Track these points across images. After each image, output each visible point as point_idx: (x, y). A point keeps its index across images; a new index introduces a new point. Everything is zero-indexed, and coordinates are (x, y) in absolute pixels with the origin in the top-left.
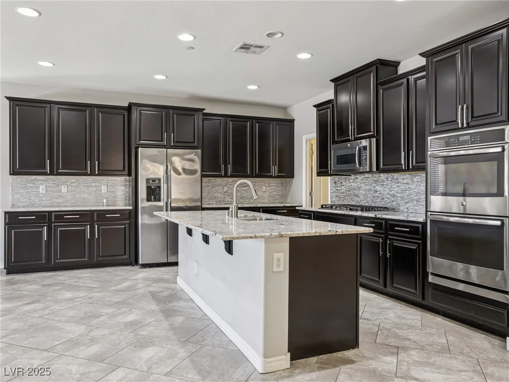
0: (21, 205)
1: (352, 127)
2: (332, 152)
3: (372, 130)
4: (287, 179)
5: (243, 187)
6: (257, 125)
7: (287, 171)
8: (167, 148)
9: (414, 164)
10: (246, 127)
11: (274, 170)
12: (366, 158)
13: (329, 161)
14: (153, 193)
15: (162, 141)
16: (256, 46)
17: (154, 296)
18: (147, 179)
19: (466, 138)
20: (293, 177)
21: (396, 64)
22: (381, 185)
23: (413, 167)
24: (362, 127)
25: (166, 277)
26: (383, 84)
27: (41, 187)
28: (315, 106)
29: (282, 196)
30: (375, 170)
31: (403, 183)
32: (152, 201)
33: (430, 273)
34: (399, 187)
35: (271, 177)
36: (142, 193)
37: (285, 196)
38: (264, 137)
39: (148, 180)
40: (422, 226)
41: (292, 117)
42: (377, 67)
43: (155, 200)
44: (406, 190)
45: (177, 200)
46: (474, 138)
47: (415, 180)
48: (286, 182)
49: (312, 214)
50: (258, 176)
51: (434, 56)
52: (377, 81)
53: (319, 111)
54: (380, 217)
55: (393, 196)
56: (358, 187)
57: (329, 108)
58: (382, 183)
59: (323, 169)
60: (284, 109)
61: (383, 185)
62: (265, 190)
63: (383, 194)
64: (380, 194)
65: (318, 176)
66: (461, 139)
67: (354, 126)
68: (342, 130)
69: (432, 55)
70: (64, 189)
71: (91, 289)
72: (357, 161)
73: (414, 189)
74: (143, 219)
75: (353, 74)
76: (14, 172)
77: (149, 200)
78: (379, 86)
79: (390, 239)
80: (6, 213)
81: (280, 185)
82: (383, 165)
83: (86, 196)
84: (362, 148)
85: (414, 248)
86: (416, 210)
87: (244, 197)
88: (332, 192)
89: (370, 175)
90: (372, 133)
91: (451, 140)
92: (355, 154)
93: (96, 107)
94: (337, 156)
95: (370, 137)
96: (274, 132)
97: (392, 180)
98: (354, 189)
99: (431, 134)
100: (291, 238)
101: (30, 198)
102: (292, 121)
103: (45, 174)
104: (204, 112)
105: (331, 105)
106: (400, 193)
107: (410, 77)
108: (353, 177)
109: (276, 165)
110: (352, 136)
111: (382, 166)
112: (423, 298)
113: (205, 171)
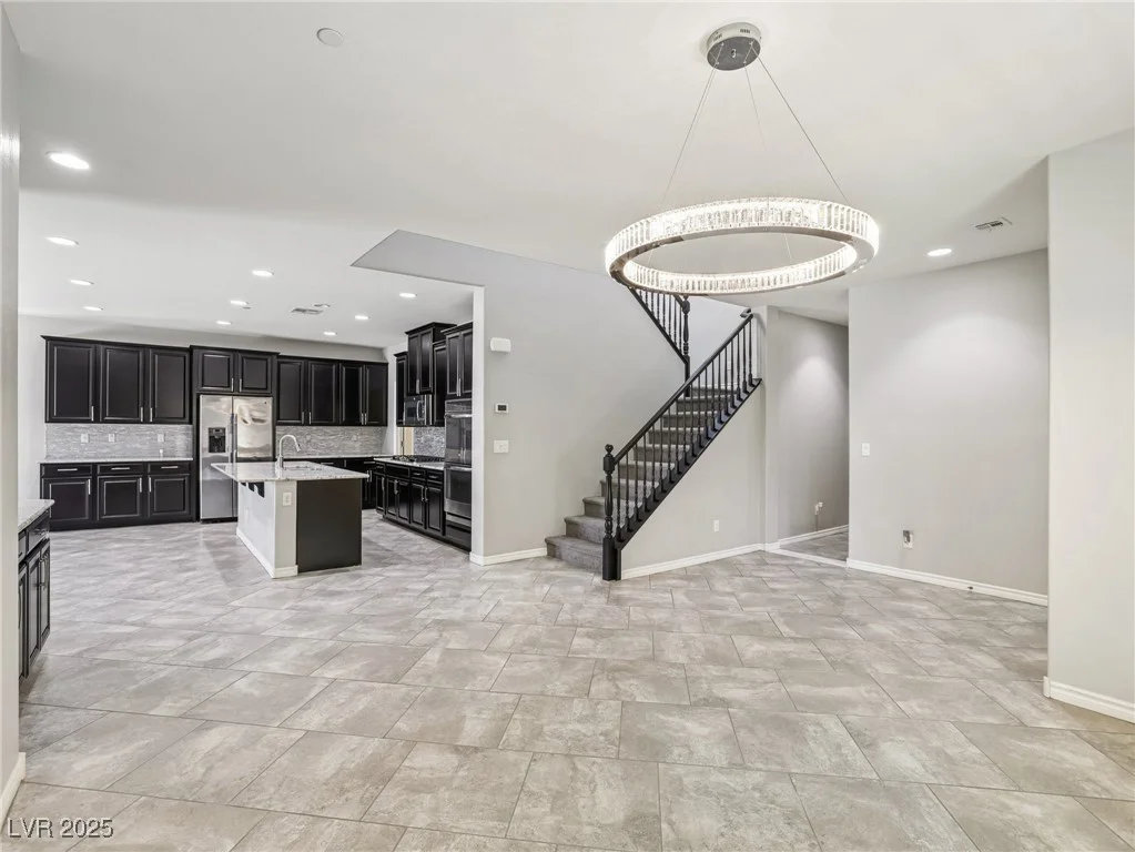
0: (58, 456)
1: (418, 381)
2: (405, 404)
3: (430, 387)
4: (381, 427)
5: (330, 436)
6: (344, 369)
7: (379, 418)
8: (232, 395)
10: (330, 371)
12: (424, 413)
14: (217, 442)
15: (228, 387)
16: (310, 310)
17: (208, 544)
20: (386, 425)
25: (226, 530)
27: (83, 435)
29: (376, 445)
32: (215, 451)
35: (361, 425)
36: (204, 442)
37: (379, 446)
39: (210, 430)
40: (443, 474)
42: (434, 329)
43: (219, 451)
45: (244, 450)
48: (380, 431)
50: (346, 425)
52: (433, 342)
53: (398, 361)
54: (422, 467)
57: (404, 359)
62: (356, 439)
70: (111, 438)
71: (142, 541)
72: (418, 415)
74: (205, 476)
75: (420, 331)
76: (50, 419)
77: (211, 451)
79: (428, 486)
80: (42, 465)
81: (373, 434)
83: (138, 446)
87: (330, 448)
88: (415, 442)
89: (427, 428)
90: (430, 390)
91: (454, 405)
92: (417, 408)
93: (151, 348)
94: (407, 408)
96: (364, 376)
100: (298, 482)
101: (69, 448)
102: (387, 364)
103: (89, 421)
104: (279, 355)
109: (366, 412)
110: (418, 390)
112: (444, 534)
113: (278, 420)
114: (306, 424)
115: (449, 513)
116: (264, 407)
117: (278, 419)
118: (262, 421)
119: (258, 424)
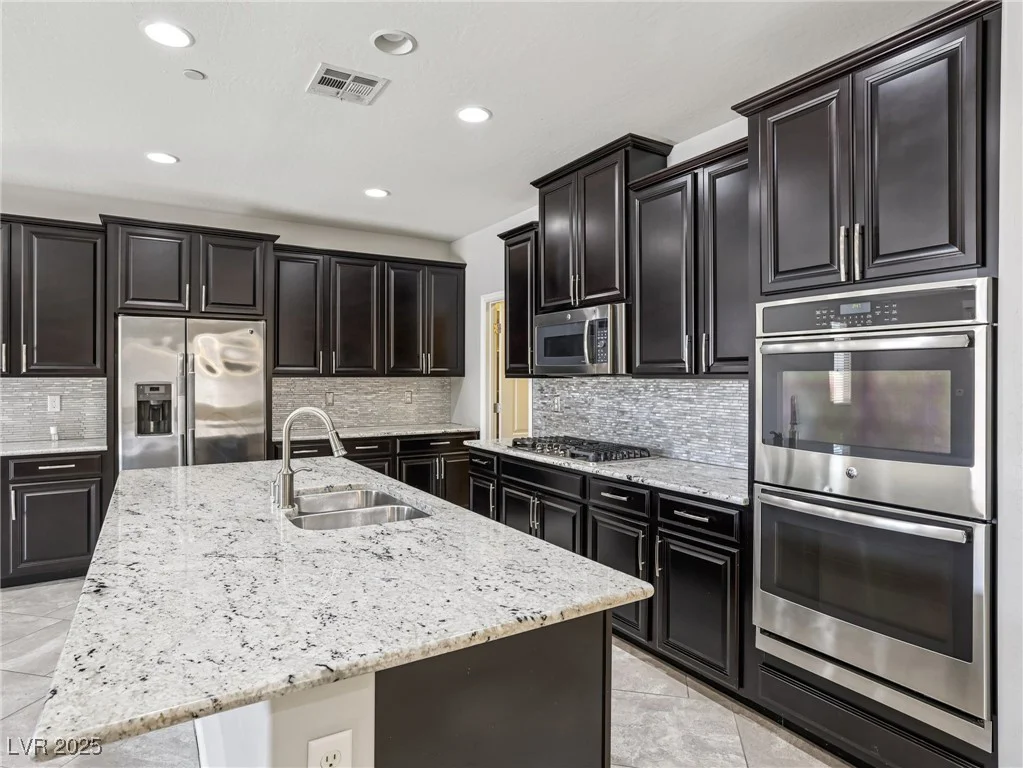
1: (575, 278)
2: (536, 330)
3: (617, 286)
4: (452, 378)
5: (366, 394)
6: (392, 273)
7: (451, 363)
8: (186, 317)
9: (711, 362)
10: (369, 276)
11: (426, 361)
12: (605, 345)
13: (529, 349)
14: (154, 413)
15: (179, 301)
16: (357, 79)
18: (138, 386)
19: (855, 308)
20: (462, 374)
21: (663, 150)
22: (634, 399)
23: (708, 367)
24: (597, 280)
26: (640, 188)
28: (502, 236)
29: (442, 410)
30: (624, 372)
31: (680, 399)
32: (149, 433)
33: (758, 630)
34: (670, 406)
35: (420, 374)
37: (447, 410)
38: (406, 296)
39: (140, 388)
40: (741, 513)
41: (460, 258)
42: (627, 152)
43: (158, 431)
44: (685, 414)
46: (883, 310)
47: (706, 393)
48: (450, 384)
49: (495, 459)
50: (393, 373)
51: (768, 111)
52: (627, 181)
53: (510, 246)
54: (640, 482)
55: (659, 424)
56: (586, 402)
57: (528, 239)
58: (634, 397)
59: (517, 363)
60: (448, 243)
61: (638, 400)
62: (409, 399)
63: (637, 419)
64: (631, 418)
65: (507, 377)
66: (845, 309)
67: (580, 277)
68: (556, 286)
69: (765, 108)
72: (586, 351)
73: (703, 412)
75: (579, 168)
77: (142, 431)
78: (631, 192)
79: (662, 535)
81: (439, 390)
82: (641, 362)
84: (597, 324)
85: (721, 563)
86: (707, 457)
87: (367, 415)
88: (535, 407)
89: (611, 380)
90: (618, 292)
91: (818, 313)
92: (582, 335)
93: (25, 223)
94: (546, 339)
95: (613, 300)
96: (427, 292)
97: (655, 391)
98: (577, 405)
99: (763, 297)
102: (462, 267)
104: (277, 242)
105: (532, 234)
106: (674, 418)
107: (699, 171)
108: (575, 380)
109: (429, 352)
110: (575, 298)
111: (638, 364)
112: (741, 685)
113: (276, 365)
114: (328, 373)
115: (763, 631)
116: (250, 340)
117: (277, 363)
118: (246, 368)
119: (239, 374)
